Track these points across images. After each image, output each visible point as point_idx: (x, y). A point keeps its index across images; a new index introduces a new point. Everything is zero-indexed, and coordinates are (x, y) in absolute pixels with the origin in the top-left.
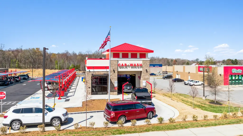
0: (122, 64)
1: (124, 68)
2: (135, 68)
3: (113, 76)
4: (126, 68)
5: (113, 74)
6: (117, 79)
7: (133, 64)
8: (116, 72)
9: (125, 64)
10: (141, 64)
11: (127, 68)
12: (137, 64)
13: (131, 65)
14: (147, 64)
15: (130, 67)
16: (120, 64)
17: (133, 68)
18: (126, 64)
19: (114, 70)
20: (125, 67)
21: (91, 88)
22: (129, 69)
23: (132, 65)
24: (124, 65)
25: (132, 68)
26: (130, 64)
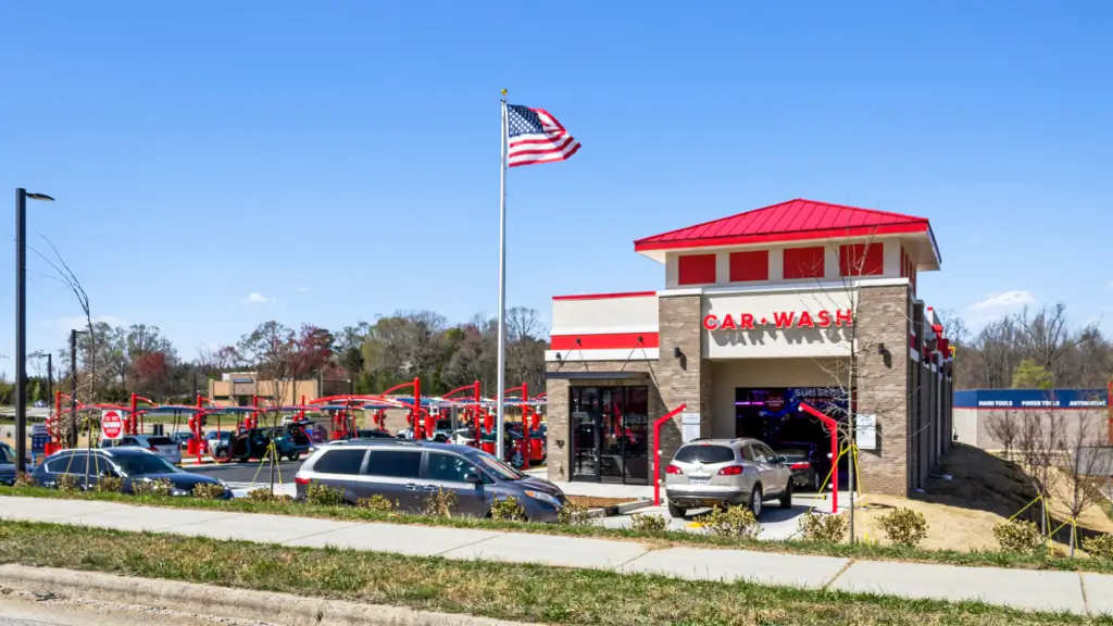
0: (729, 317)
1: (745, 344)
2: (810, 342)
3: (676, 385)
4: (754, 343)
5: (676, 373)
6: (698, 402)
7: (792, 314)
8: (694, 361)
9: (744, 316)
10: (844, 313)
11: (762, 343)
12: (820, 315)
13: (783, 321)
14: (885, 309)
15: (780, 334)
16: (715, 317)
17: (799, 342)
18: (751, 316)
19: (678, 353)
20: (745, 334)
21: (566, 447)
22: (776, 347)
23: (788, 323)
24: (738, 320)
25: (790, 342)
26: (775, 315)
